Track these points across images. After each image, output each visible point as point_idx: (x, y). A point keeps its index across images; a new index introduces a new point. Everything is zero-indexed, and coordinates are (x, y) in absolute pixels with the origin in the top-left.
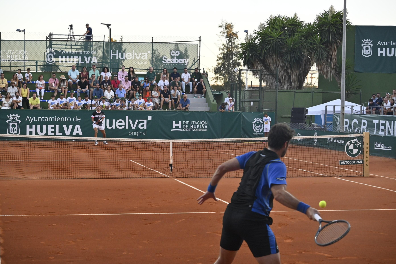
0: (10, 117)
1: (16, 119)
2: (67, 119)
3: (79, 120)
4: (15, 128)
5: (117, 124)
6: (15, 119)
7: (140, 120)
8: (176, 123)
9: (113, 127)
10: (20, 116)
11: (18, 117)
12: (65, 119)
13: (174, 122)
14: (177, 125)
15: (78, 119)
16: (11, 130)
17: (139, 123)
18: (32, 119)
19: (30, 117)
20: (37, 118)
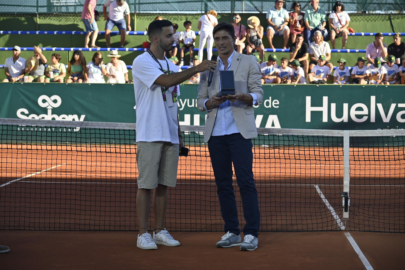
3: (276, 105)
5: (353, 113)
7: (400, 105)
9: (345, 118)
15: (273, 103)
17: (397, 110)
18: (183, 103)
19: (181, 100)
20: (193, 100)
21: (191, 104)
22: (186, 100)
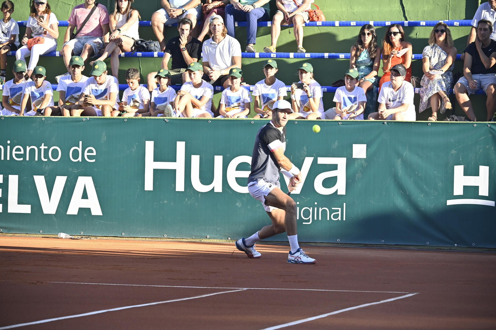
2: (46, 151)
3: (90, 157)
5: (233, 174)
7: (322, 161)
8: (466, 173)
9: (217, 185)
12: (40, 151)
13: (459, 170)
14: (471, 181)
15: (86, 154)
17: (316, 169)
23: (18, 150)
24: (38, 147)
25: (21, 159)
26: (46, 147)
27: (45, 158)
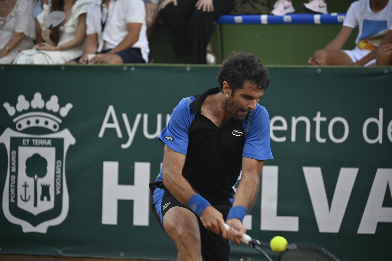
0: (18, 114)
1: (50, 126)
2: (324, 126)
4: (41, 181)
6: (42, 124)
10: (69, 106)
11: (57, 114)
12: (313, 125)
15: (390, 130)
16: (21, 190)
18: (132, 126)
19: (125, 116)
20: (159, 117)
21: (152, 130)
22: (139, 116)
23: (278, 123)
24: (311, 117)
25: (283, 139)
26: (324, 119)
27: (322, 136)
